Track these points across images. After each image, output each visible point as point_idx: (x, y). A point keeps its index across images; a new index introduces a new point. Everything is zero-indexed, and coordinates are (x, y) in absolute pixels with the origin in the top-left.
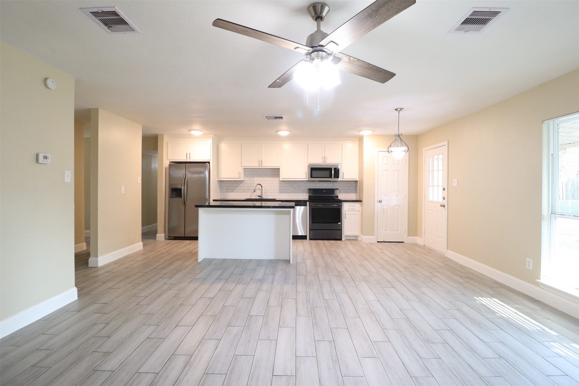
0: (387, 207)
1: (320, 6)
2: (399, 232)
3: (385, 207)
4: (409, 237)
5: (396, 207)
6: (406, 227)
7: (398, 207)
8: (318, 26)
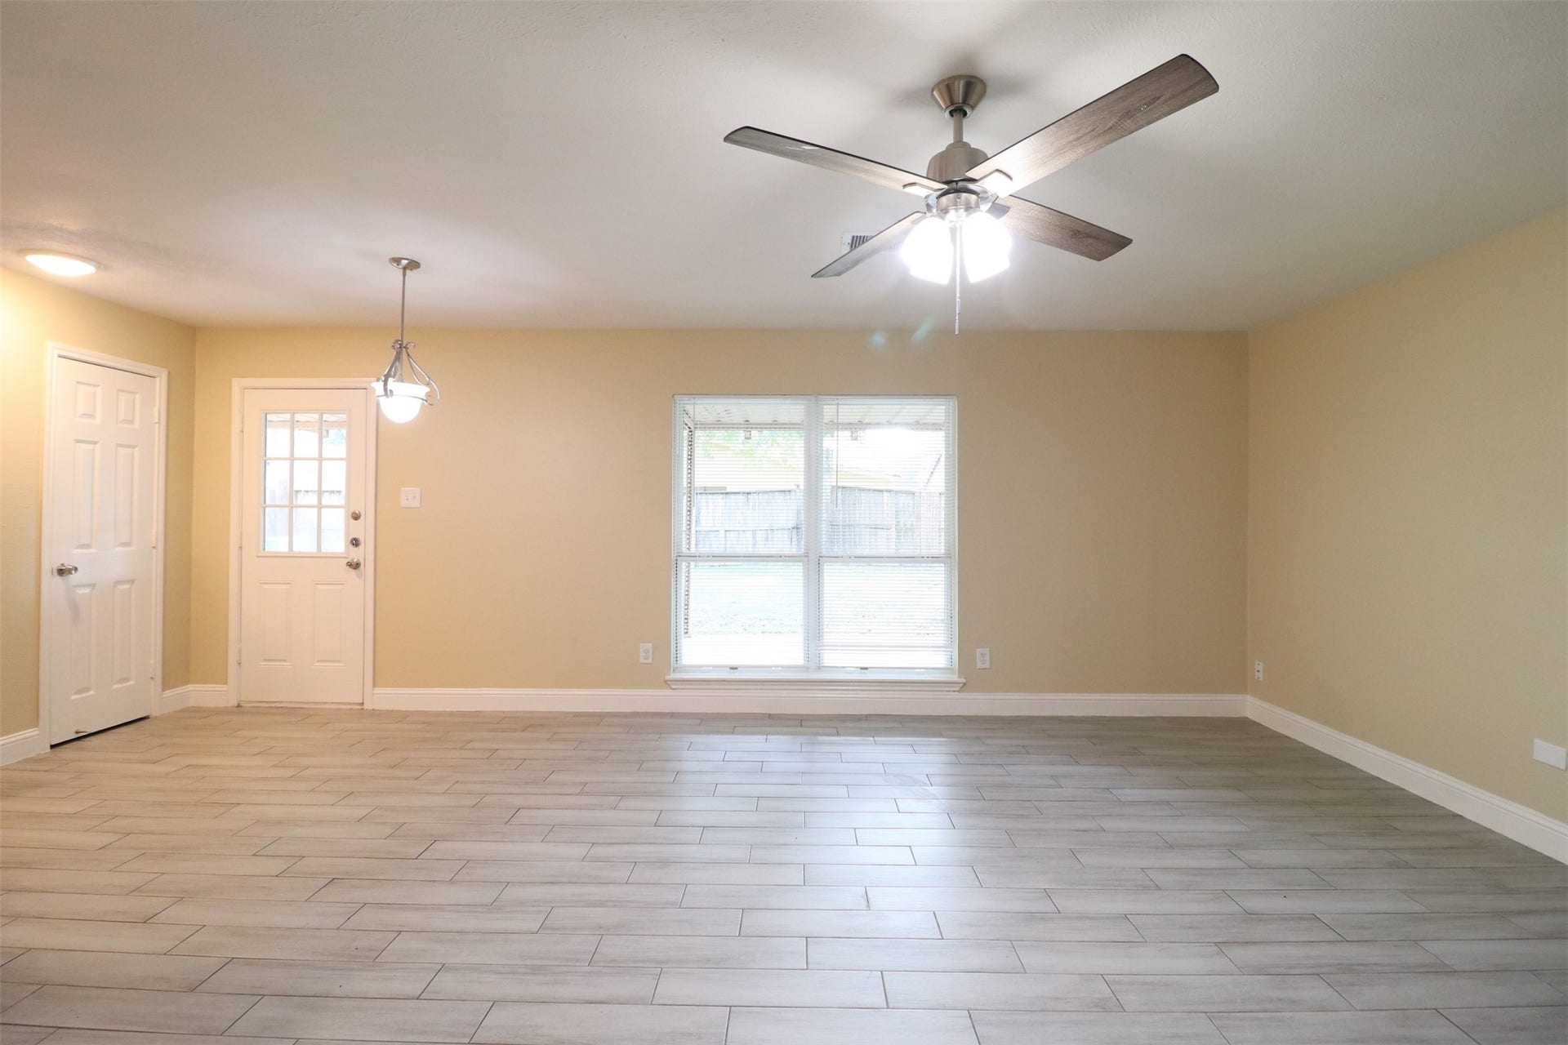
0: (87, 591)
1: (962, 83)
2: (131, 683)
3: (81, 591)
4: (168, 693)
5: (121, 587)
6: (155, 661)
7: (127, 586)
8: (959, 132)
